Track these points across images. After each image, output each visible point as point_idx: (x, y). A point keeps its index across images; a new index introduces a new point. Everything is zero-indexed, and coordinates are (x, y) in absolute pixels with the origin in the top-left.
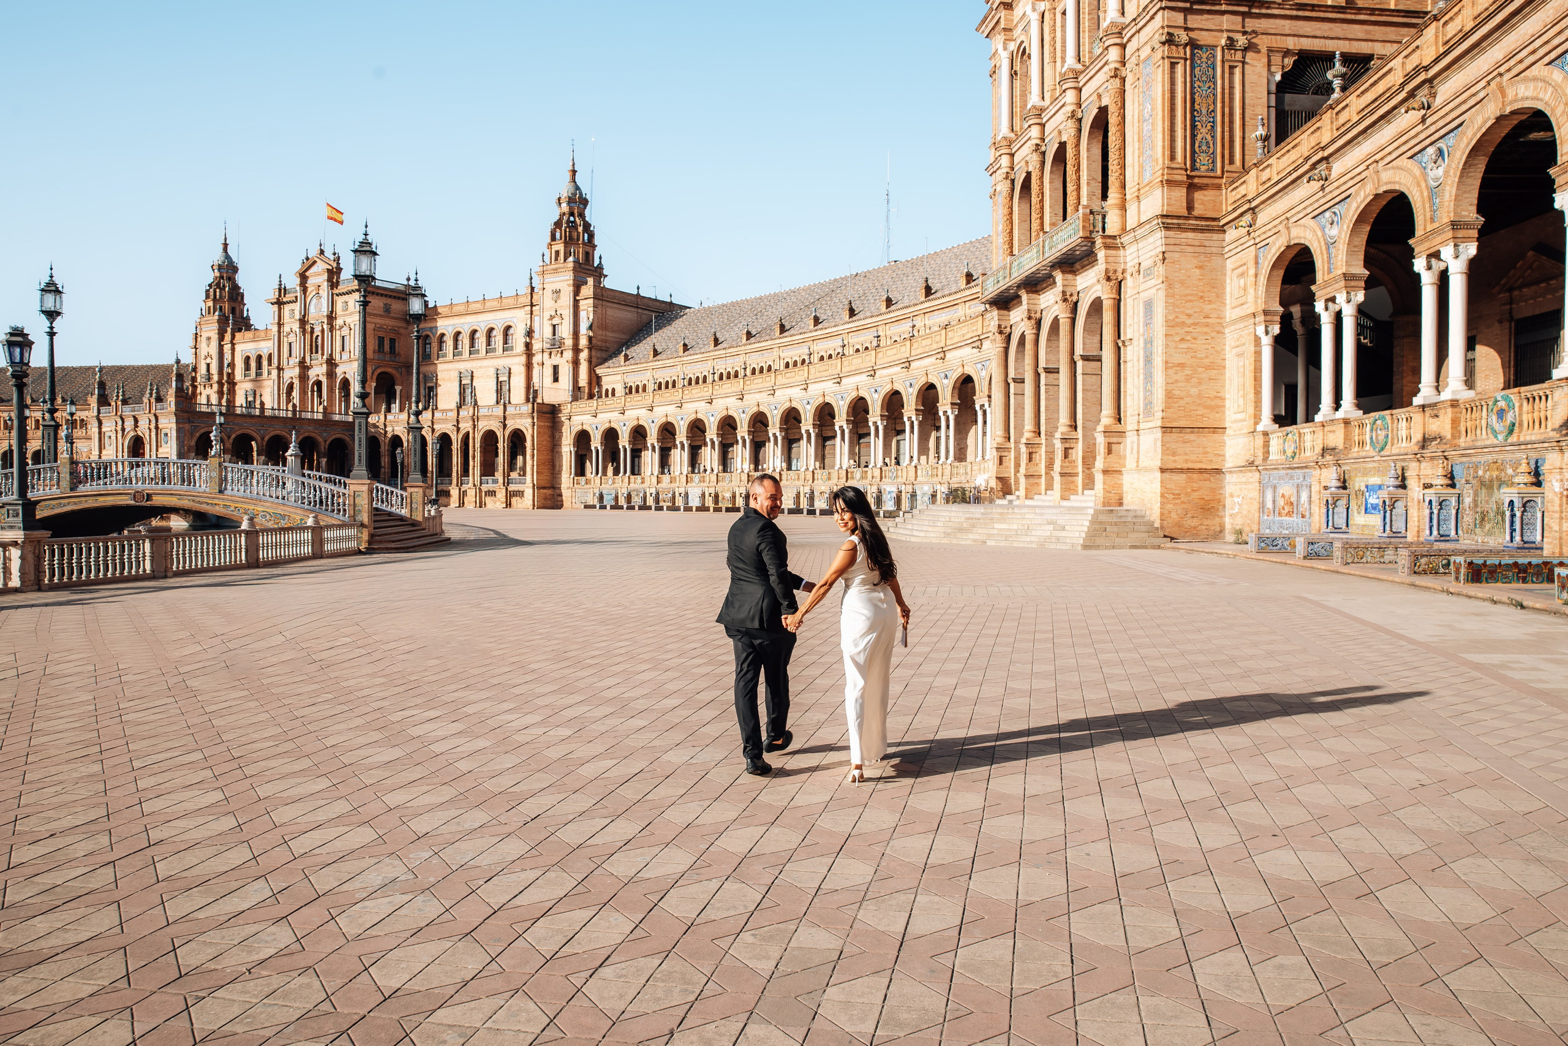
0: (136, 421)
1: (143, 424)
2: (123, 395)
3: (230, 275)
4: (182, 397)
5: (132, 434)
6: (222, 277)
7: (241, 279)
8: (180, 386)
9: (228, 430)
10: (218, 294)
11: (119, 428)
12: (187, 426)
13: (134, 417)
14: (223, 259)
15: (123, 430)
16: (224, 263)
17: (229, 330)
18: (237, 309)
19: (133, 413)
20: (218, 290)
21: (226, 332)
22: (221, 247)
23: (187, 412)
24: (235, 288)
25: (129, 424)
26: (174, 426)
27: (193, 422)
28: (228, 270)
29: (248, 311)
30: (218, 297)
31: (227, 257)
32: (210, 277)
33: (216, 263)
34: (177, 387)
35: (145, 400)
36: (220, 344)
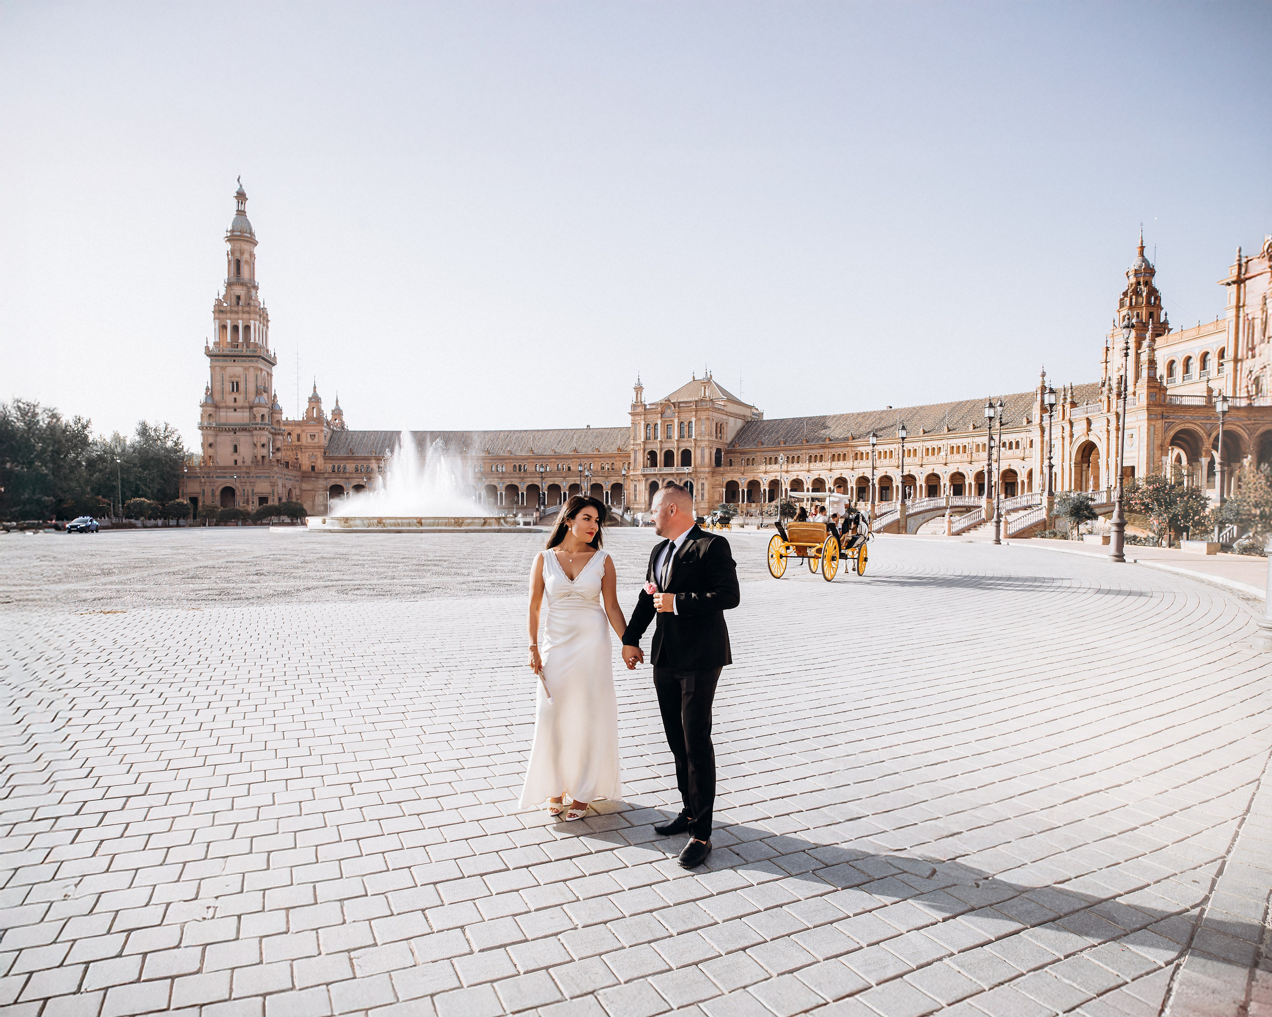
0: (1089, 422)
1: (1099, 426)
2: (1072, 397)
3: (1147, 278)
4: (1155, 387)
5: (1083, 439)
6: (1138, 283)
7: (1156, 282)
8: (1152, 375)
9: (1208, 426)
10: (1134, 300)
11: (1067, 434)
12: (1159, 424)
13: (1088, 419)
14: (1139, 263)
15: (1072, 436)
16: (1140, 267)
17: (1148, 335)
18: (1155, 314)
19: (1087, 416)
20: (1134, 297)
21: (1145, 338)
22: (1138, 251)
23: (1161, 406)
24: (1153, 292)
25: (1080, 428)
26: (1145, 424)
27: (1167, 418)
28: (1146, 272)
29: (1166, 315)
30: (1133, 304)
31: (1144, 260)
32: (1125, 283)
33: (1133, 268)
34: (1149, 377)
35: (1104, 398)
36: (1137, 352)
